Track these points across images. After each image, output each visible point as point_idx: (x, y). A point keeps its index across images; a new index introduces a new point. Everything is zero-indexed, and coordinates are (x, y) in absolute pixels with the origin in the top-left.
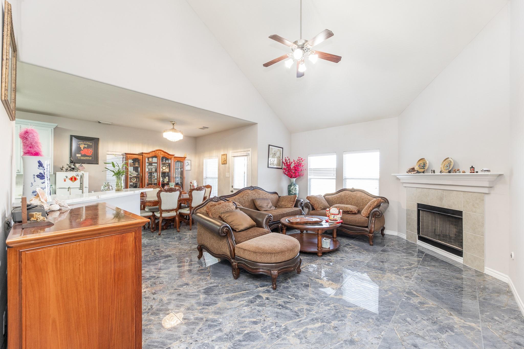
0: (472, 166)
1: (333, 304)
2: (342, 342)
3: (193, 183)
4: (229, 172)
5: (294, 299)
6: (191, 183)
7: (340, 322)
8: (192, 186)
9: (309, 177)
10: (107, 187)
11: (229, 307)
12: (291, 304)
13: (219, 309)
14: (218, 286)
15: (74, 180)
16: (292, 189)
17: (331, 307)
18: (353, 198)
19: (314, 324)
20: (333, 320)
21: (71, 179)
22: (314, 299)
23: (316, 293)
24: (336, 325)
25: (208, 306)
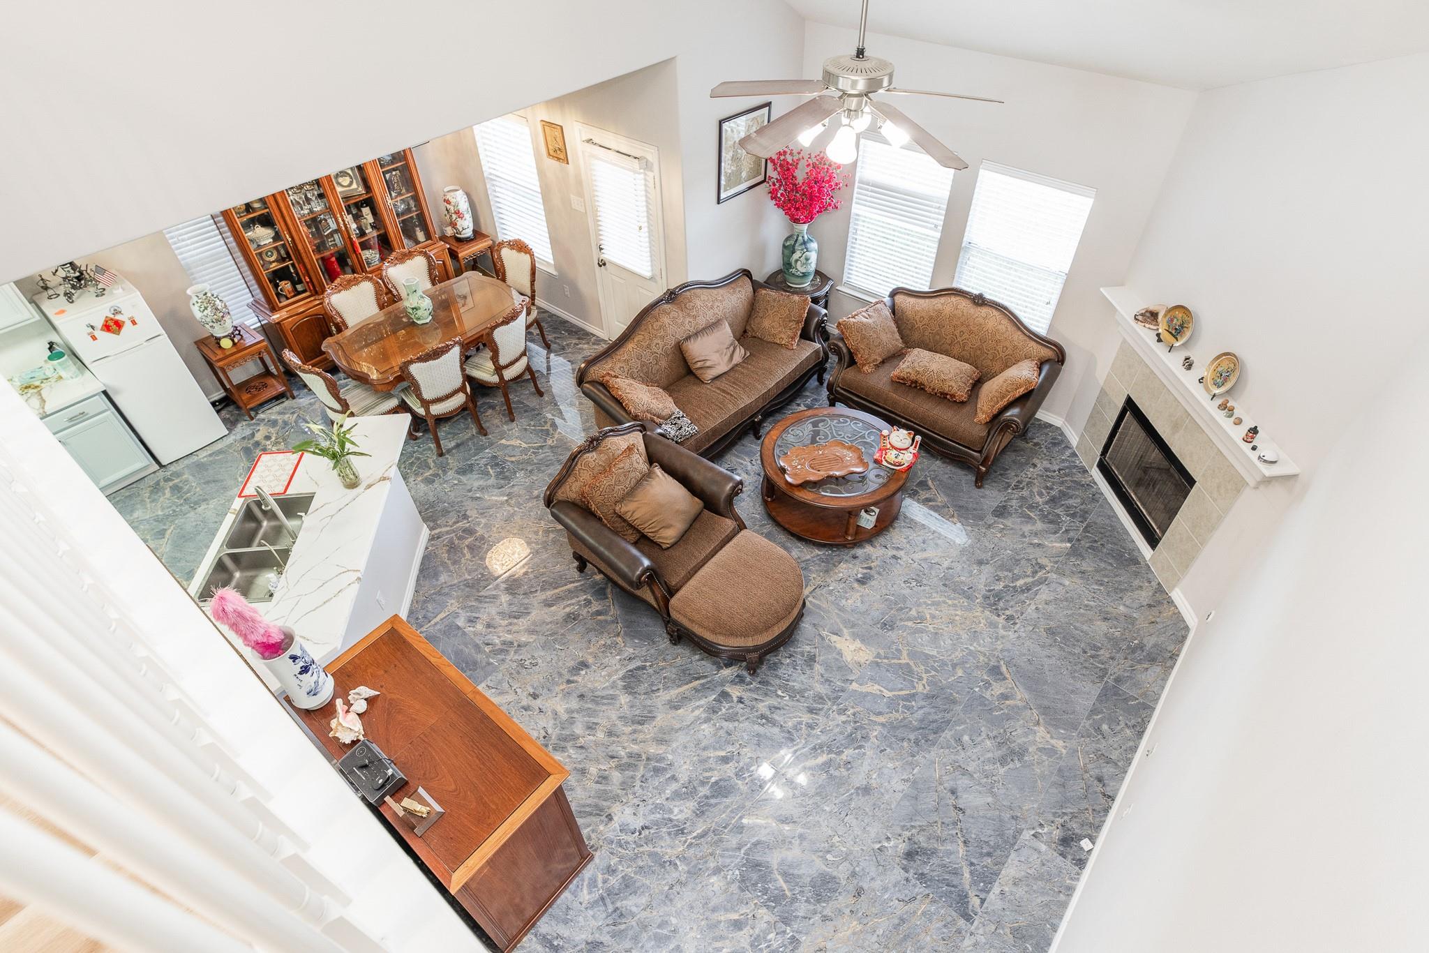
0: (1256, 427)
1: (853, 707)
2: (853, 791)
3: (452, 200)
4: (581, 194)
5: (787, 698)
6: (448, 202)
7: (857, 751)
8: (455, 213)
9: (856, 209)
10: (209, 309)
11: (677, 726)
12: (782, 712)
13: (661, 730)
14: (644, 668)
15: (114, 327)
16: (797, 261)
17: (849, 717)
18: (971, 332)
19: (816, 757)
20: (845, 748)
21: (107, 328)
22: (821, 698)
23: (827, 680)
24: (849, 759)
25: (641, 725)
